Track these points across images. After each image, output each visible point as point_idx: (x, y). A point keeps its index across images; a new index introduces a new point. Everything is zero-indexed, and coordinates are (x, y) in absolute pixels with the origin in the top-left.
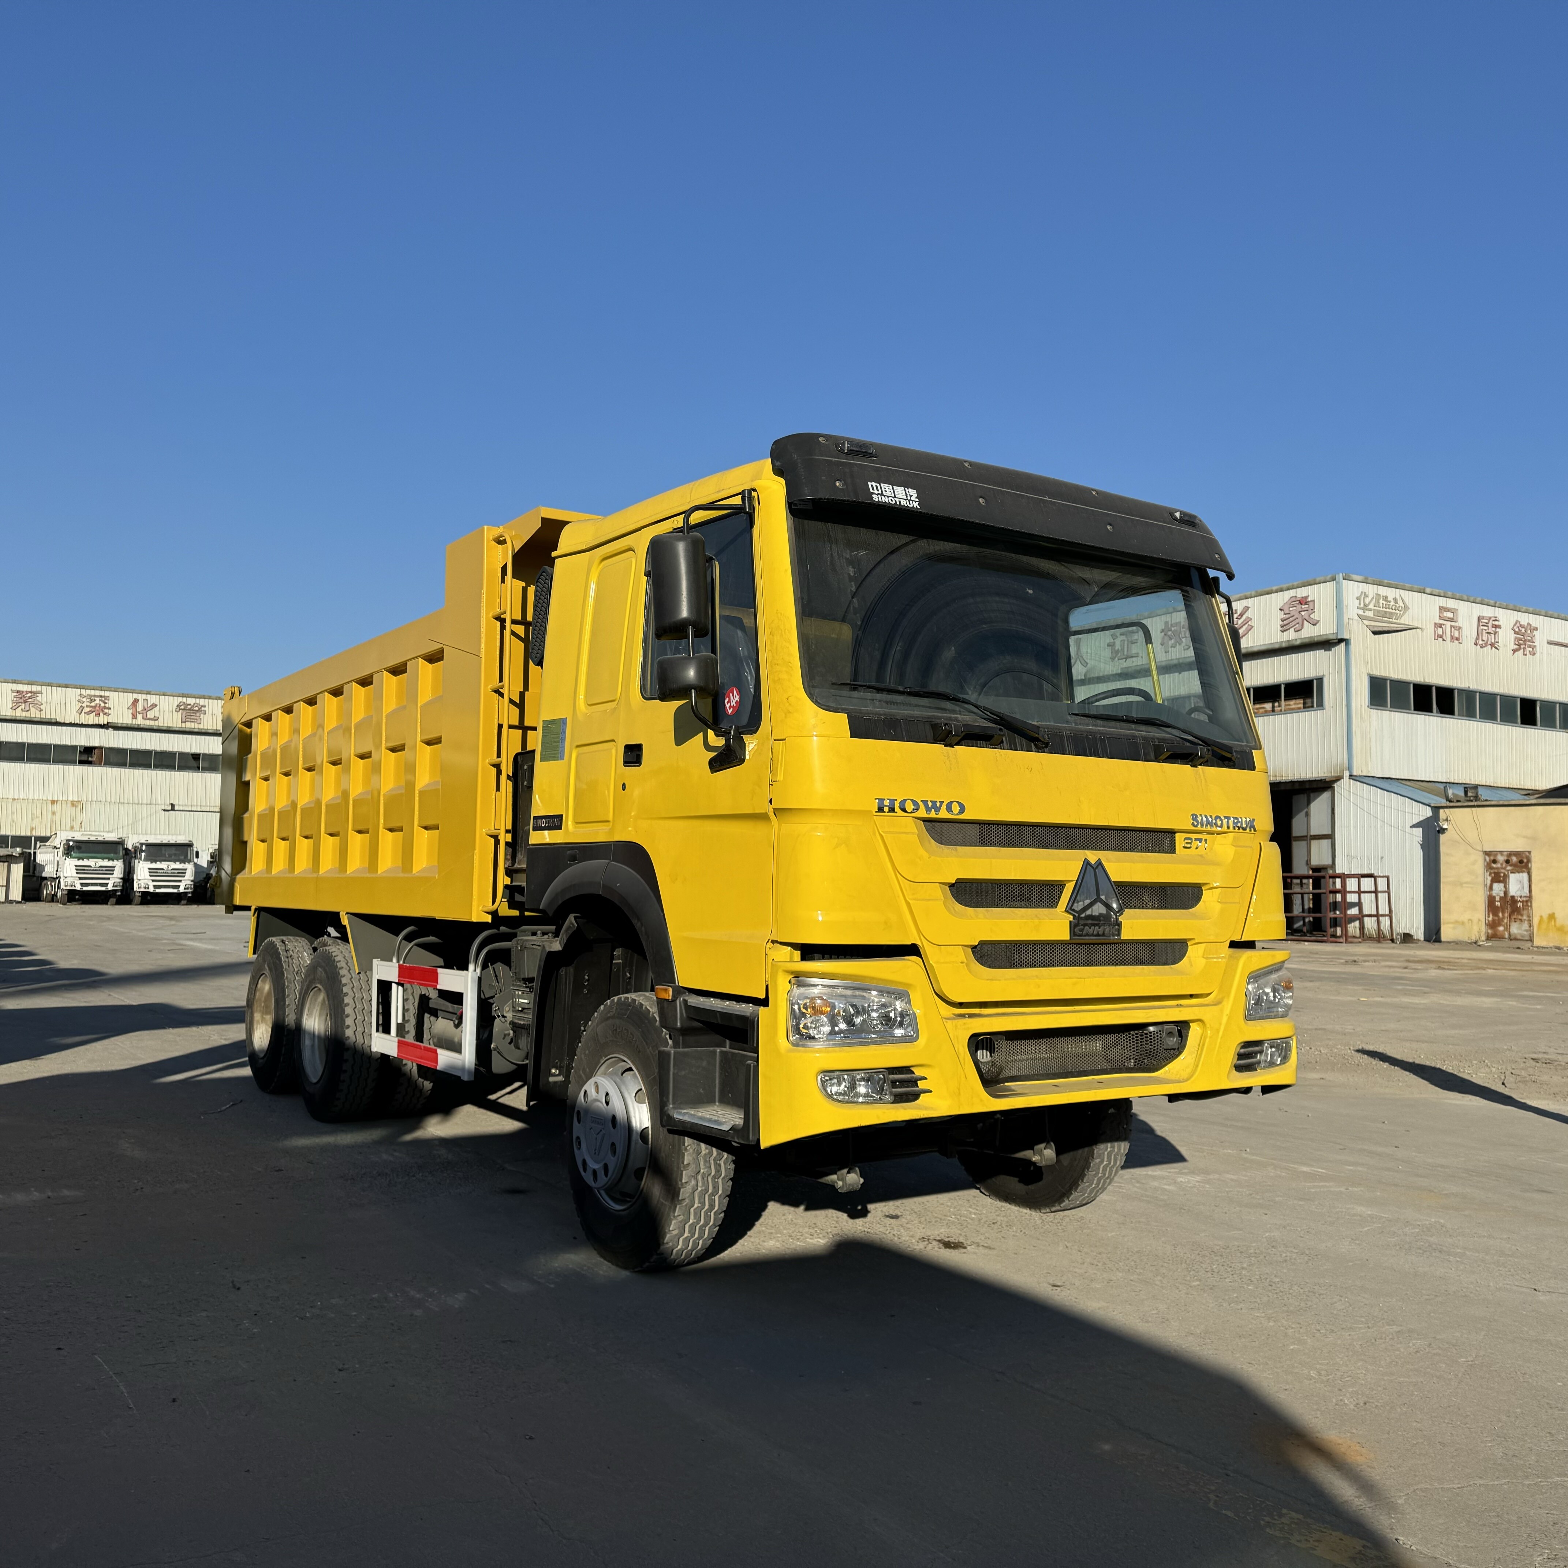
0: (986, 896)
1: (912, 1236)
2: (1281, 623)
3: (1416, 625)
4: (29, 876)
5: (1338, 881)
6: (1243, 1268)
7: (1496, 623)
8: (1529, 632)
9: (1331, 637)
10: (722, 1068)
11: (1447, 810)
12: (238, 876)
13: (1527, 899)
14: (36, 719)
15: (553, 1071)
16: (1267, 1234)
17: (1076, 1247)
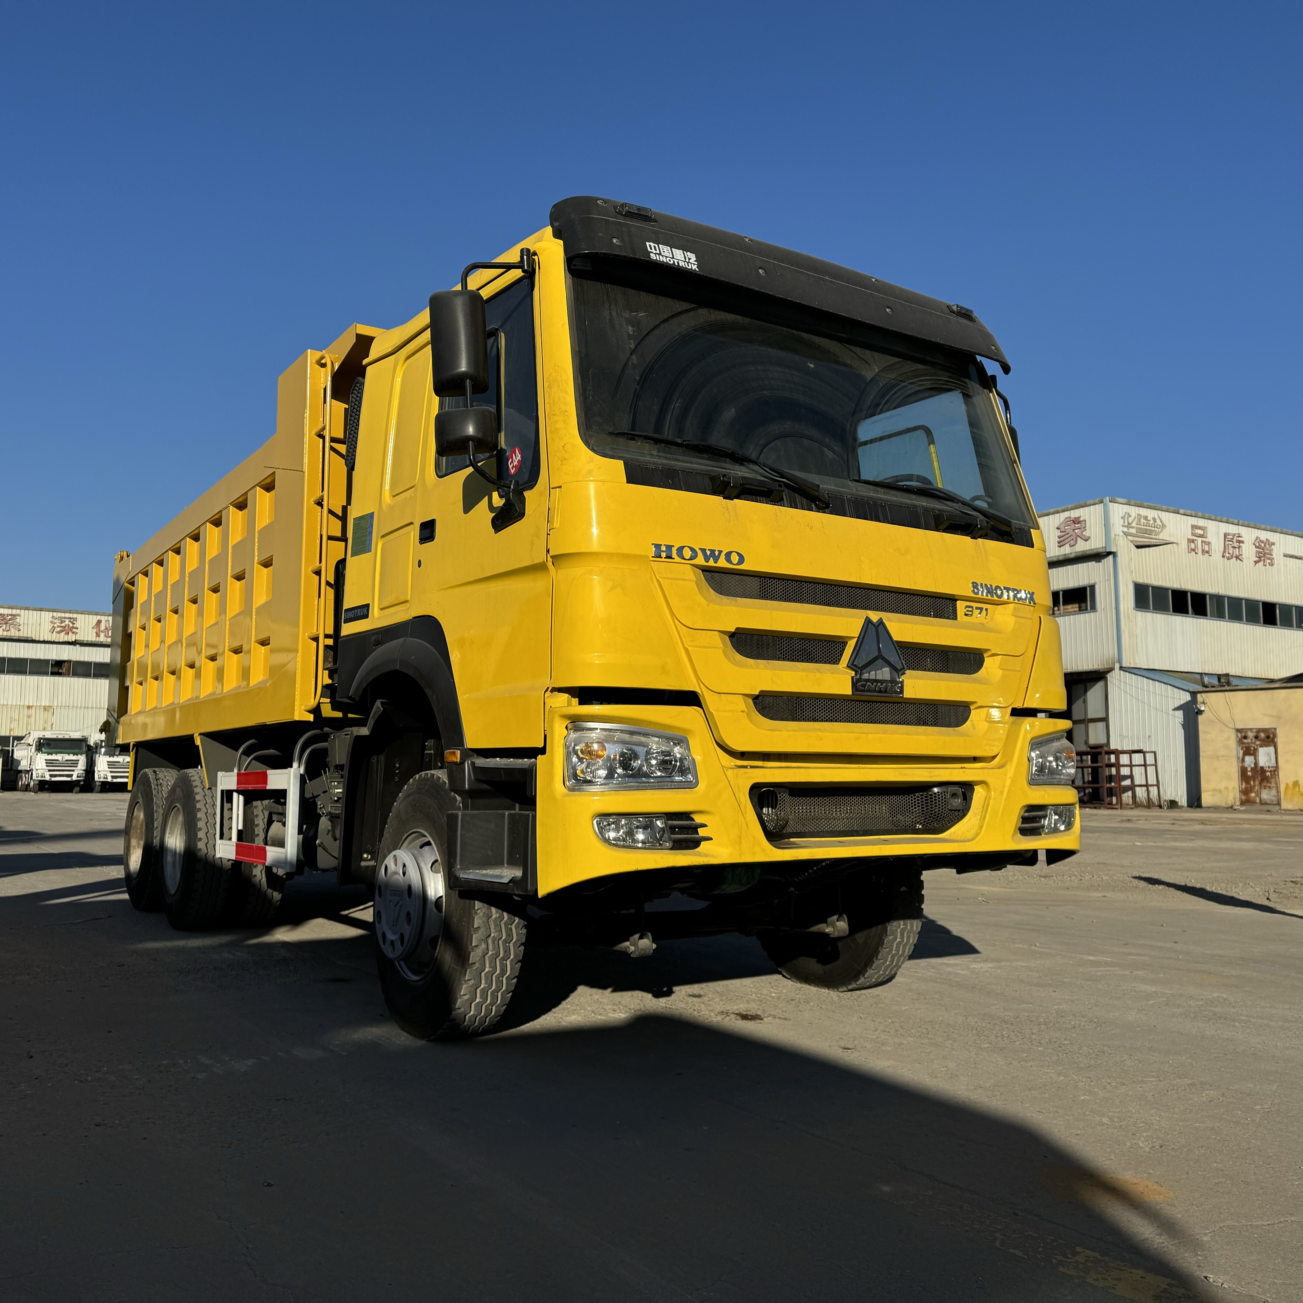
0: (767, 649)
1: (712, 1011)
2: (1059, 540)
3: (1172, 540)
4: (8, 770)
5: (1113, 757)
6: (1033, 1034)
7: (1240, 539)
8: (1268, 546)
9: (1101, 550)
10: (510, 830)
11: (1203, 694)
12: (122, 719)
13: (1274, 769)
14: (15, 638)
15: (365, 856)
16: (1056, 1007)
17: (870, 1018)
